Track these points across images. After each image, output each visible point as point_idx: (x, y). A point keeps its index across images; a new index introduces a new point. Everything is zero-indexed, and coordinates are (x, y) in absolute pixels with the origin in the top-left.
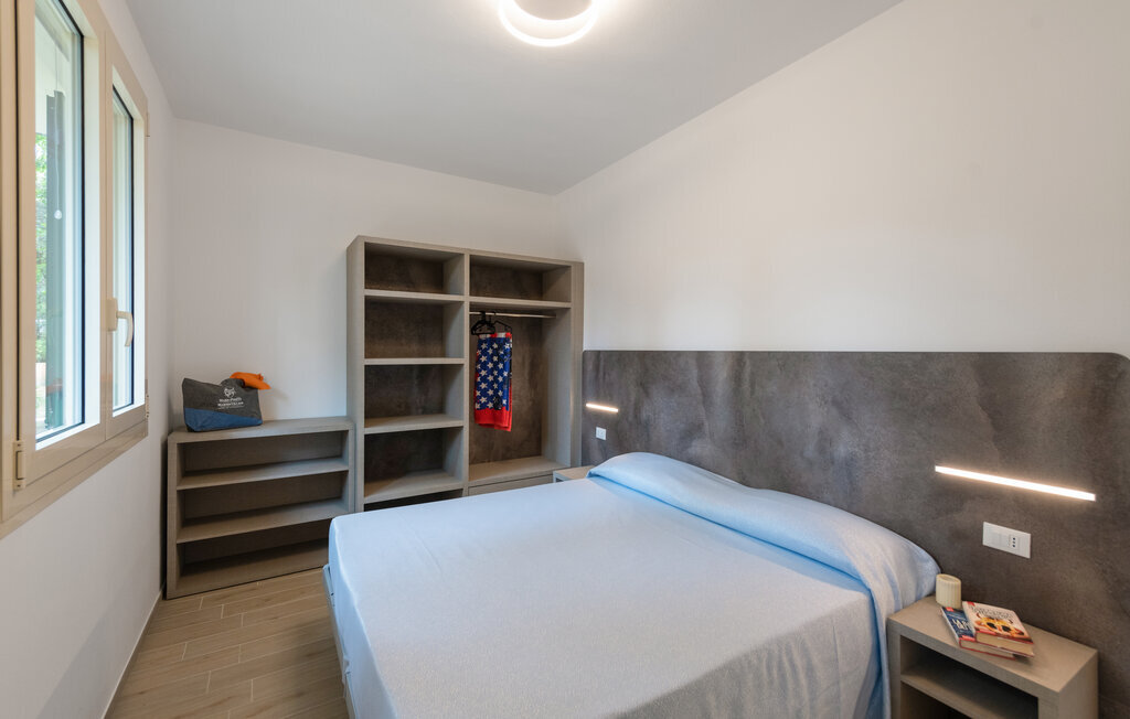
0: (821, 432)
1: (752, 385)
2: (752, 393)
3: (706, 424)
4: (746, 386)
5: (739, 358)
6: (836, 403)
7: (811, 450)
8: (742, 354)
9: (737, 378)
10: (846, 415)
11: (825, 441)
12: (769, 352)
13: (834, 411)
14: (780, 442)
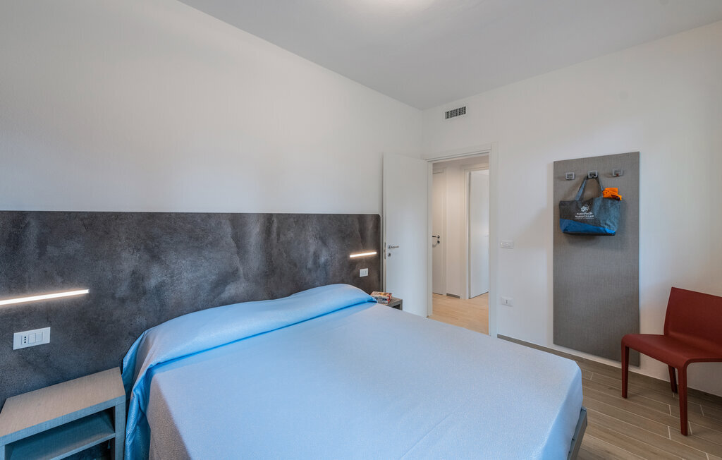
0: (315, 253)
1: (278, 235)
2: (278, 239)
3: (241, 269)
4: (274, 235)
5: (269, 218)
6: (321, 238)
7: (310, 265)
8: (271, 215)
9: (267, 231)
10: (324, 243)
11: (316, 256)
12: (289, 214)
13: (320, 243)
14: (295, 265)
